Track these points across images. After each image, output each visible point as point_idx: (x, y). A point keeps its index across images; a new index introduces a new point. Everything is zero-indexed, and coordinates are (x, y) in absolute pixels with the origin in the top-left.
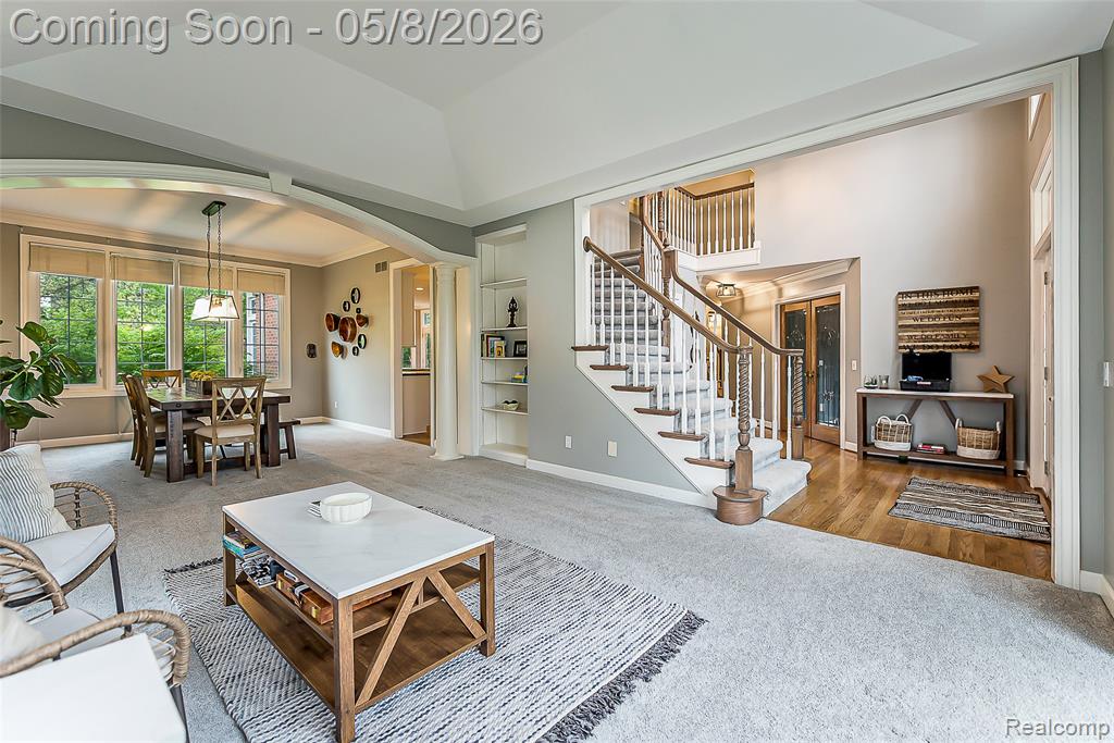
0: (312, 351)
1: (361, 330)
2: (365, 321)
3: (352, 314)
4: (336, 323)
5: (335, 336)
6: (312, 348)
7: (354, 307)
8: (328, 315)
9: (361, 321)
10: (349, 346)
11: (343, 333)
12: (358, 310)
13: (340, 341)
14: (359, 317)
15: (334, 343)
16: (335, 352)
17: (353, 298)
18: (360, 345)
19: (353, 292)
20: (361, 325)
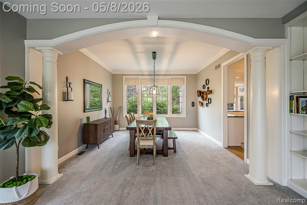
0: (193, 104)
1: (209, 96)
2: (211, 92)
3: (206, 90)
4: (200, 94)
5: (200, 99)
6: (193, 103)
7: (207, 87)
8: (198, 91)
9: (209, 92)
10: (205, 102)
11: (203, 97)
12: (208, 88)
13: (201, 100)
14: (208, 91)
15: (199, 102)
16: (200, 105)
17: (206, 83)
18: (209, 102)
19: (206, 81)
20: (209, 94)
